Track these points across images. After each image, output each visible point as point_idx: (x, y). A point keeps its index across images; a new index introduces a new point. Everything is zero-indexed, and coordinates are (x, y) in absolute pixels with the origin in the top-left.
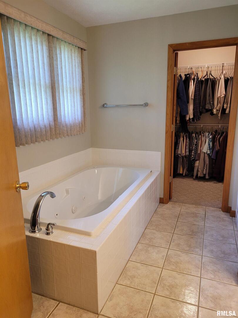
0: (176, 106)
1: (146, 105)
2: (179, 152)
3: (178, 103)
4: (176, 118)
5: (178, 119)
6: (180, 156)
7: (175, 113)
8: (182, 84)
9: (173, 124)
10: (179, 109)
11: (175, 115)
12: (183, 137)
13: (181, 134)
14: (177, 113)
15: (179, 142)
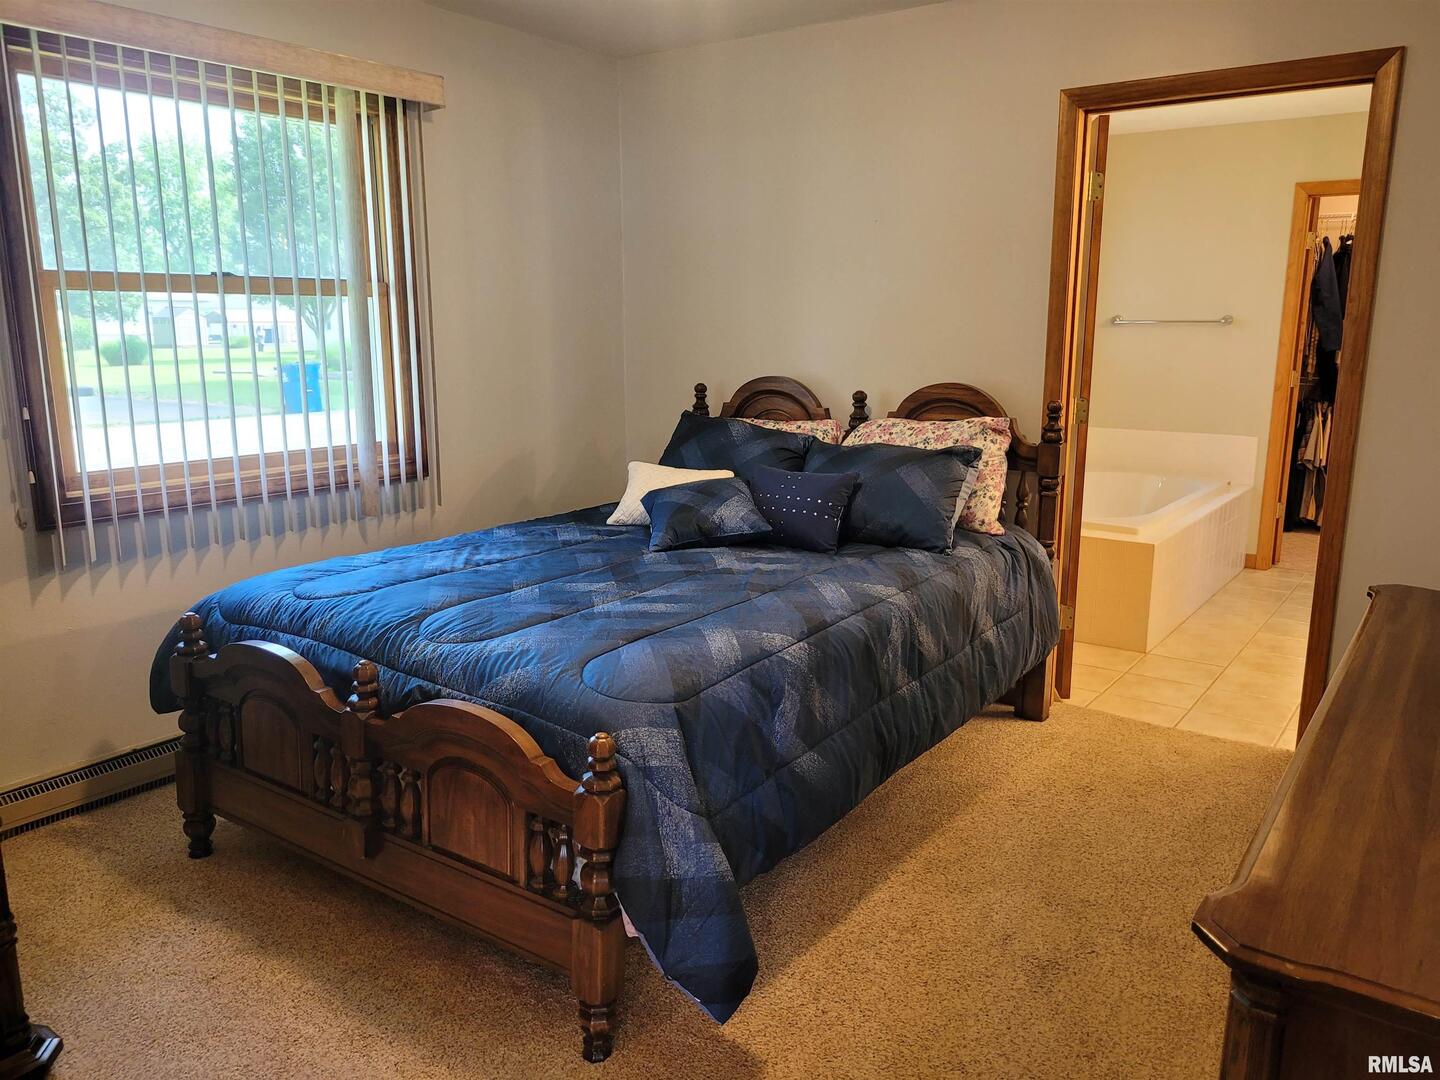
0: (1308, 324)
1: (1228, 320)
2: (1309, 455)
3: (1314, 316)
4: (1305, 358)
5: (1312, 361)
6: (1311, 467)
7: (1302, 342)
8: (1330, 265)
9: (1294, 369)
10: (1317, 334)
11: (1301, 347)
12: (1325, 416)
13: (1319, 406)
14: (1310, 346)
15: (1309, 428)
